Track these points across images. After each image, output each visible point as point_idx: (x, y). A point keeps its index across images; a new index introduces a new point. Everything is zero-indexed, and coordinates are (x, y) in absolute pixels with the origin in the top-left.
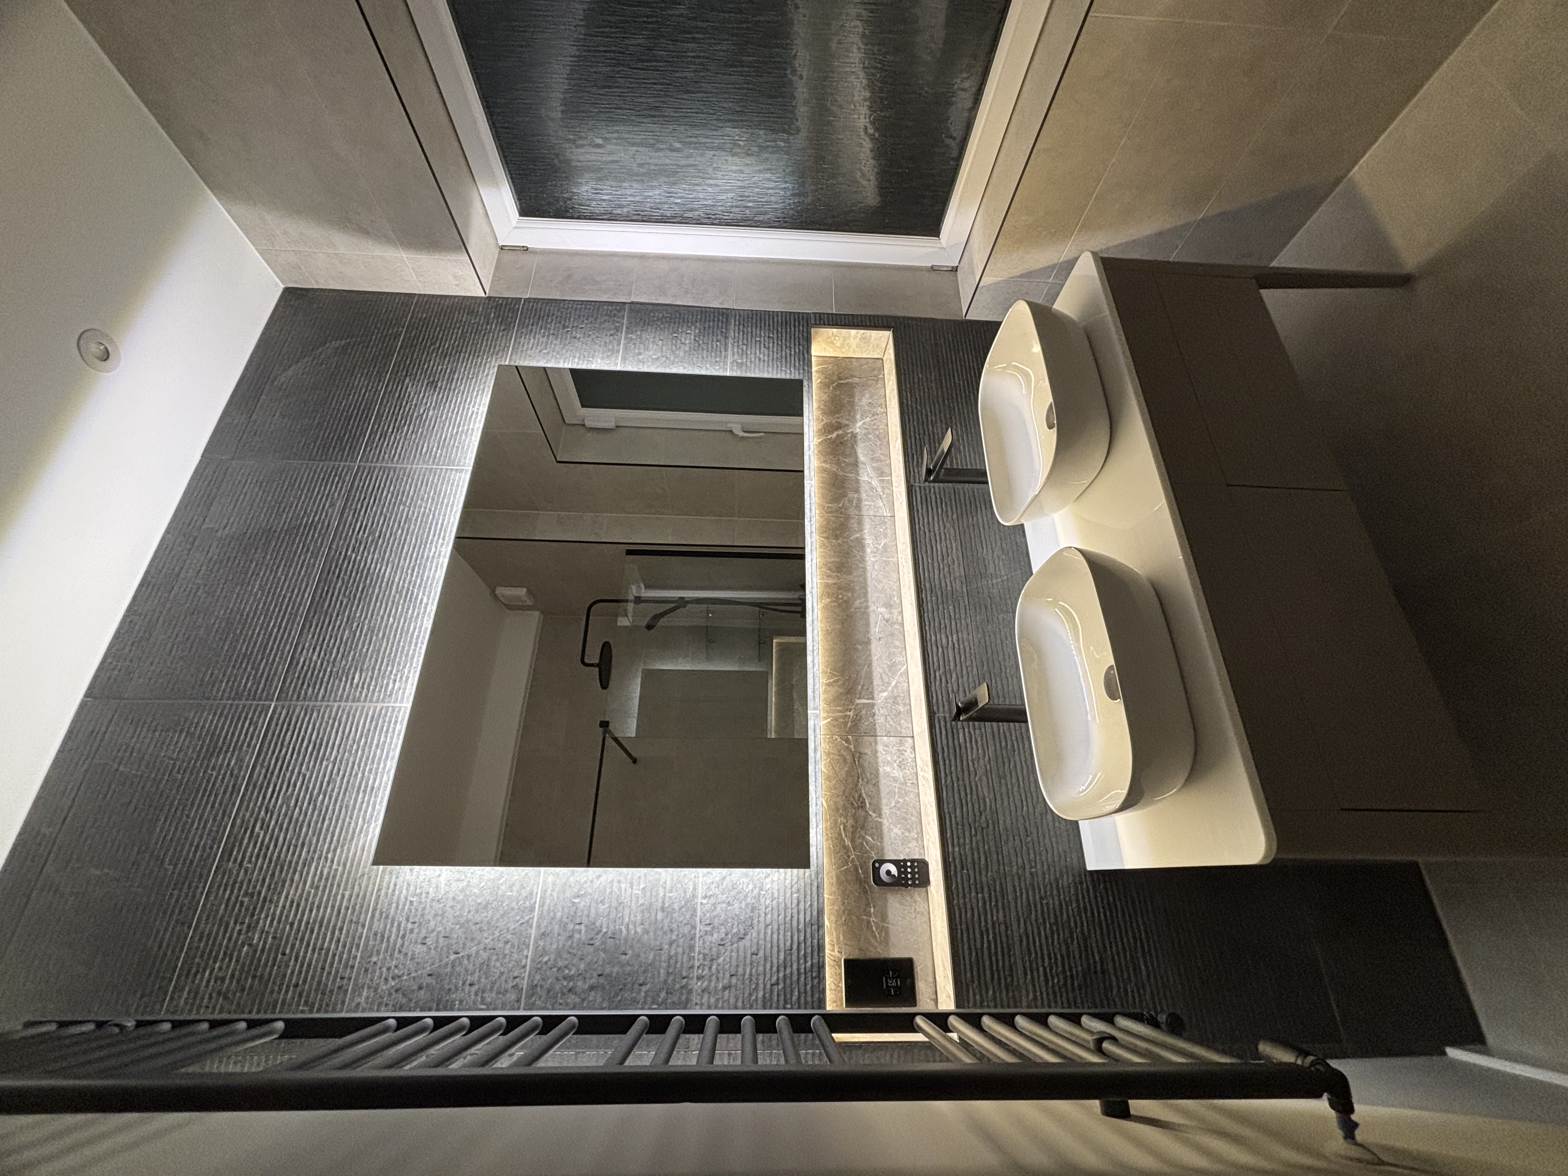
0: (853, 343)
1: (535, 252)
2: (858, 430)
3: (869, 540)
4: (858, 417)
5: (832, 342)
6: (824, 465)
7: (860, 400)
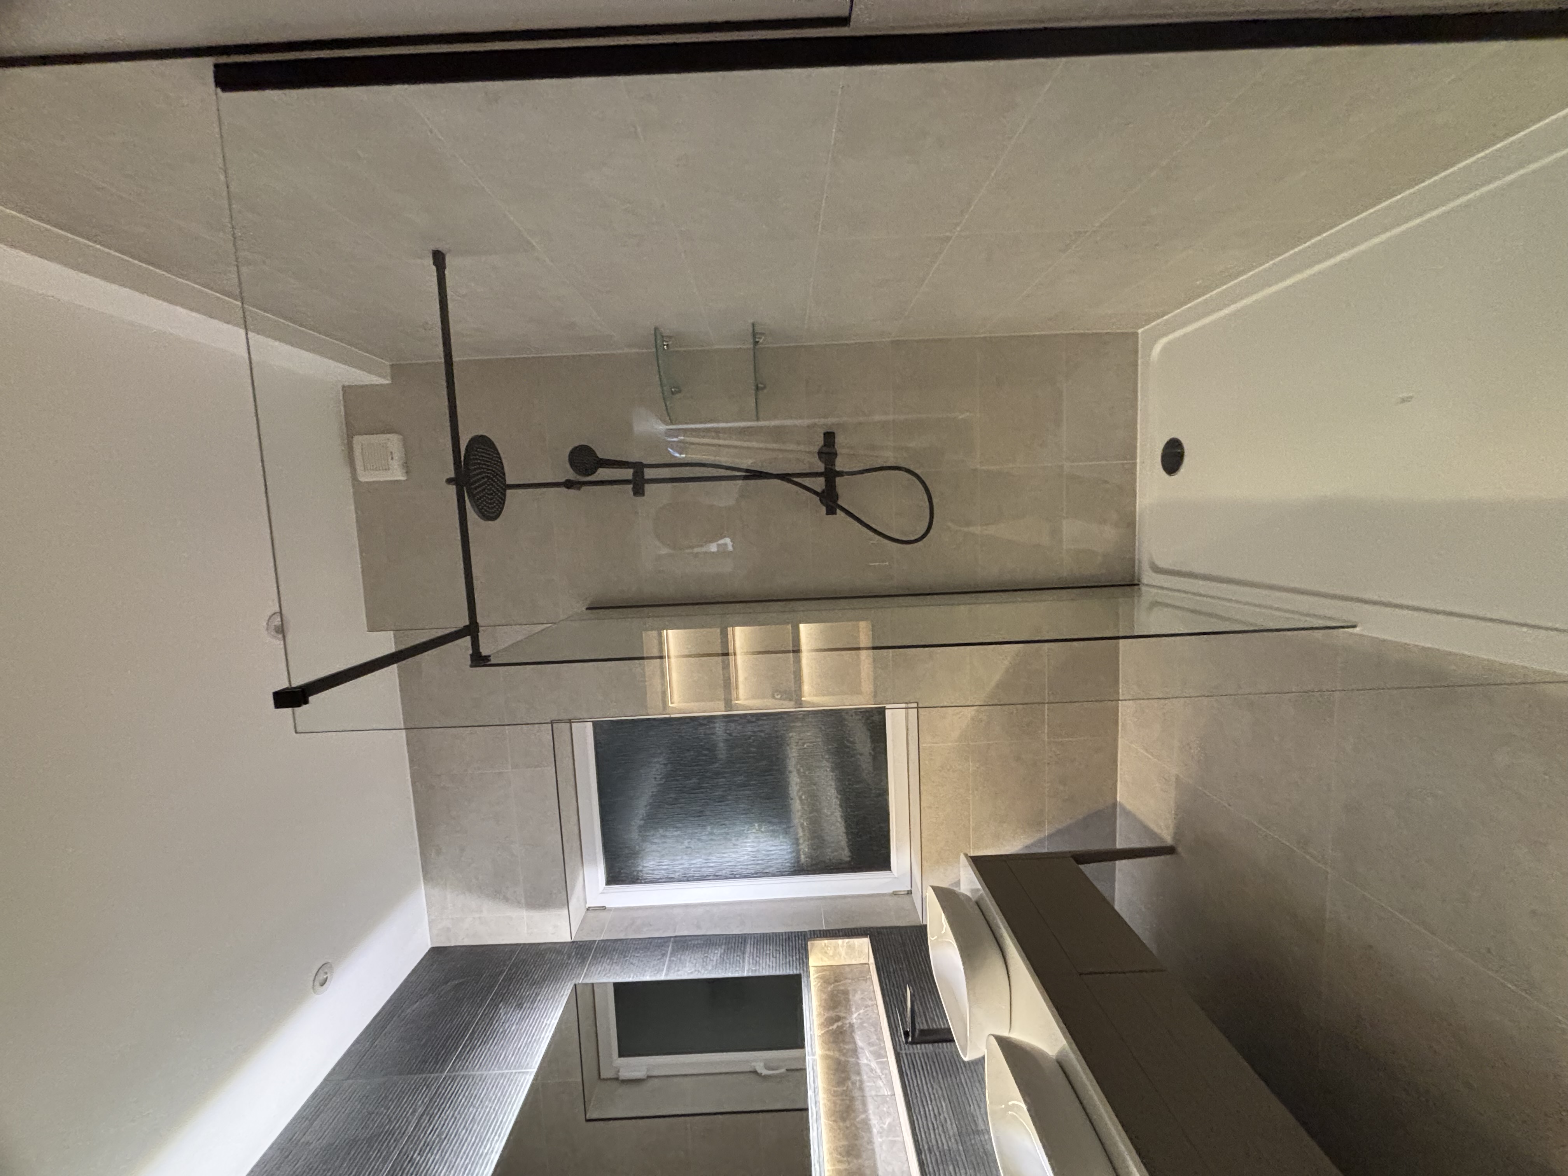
0: (842, 951)
1: (610, 909)
2: (854, 1021)
3: (874, 1121)
4: (854, 1010)
5: (826, 953)
6: (828, 1053)
7: (854, 996)
